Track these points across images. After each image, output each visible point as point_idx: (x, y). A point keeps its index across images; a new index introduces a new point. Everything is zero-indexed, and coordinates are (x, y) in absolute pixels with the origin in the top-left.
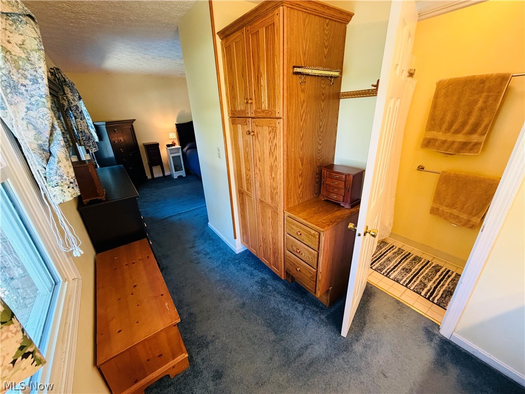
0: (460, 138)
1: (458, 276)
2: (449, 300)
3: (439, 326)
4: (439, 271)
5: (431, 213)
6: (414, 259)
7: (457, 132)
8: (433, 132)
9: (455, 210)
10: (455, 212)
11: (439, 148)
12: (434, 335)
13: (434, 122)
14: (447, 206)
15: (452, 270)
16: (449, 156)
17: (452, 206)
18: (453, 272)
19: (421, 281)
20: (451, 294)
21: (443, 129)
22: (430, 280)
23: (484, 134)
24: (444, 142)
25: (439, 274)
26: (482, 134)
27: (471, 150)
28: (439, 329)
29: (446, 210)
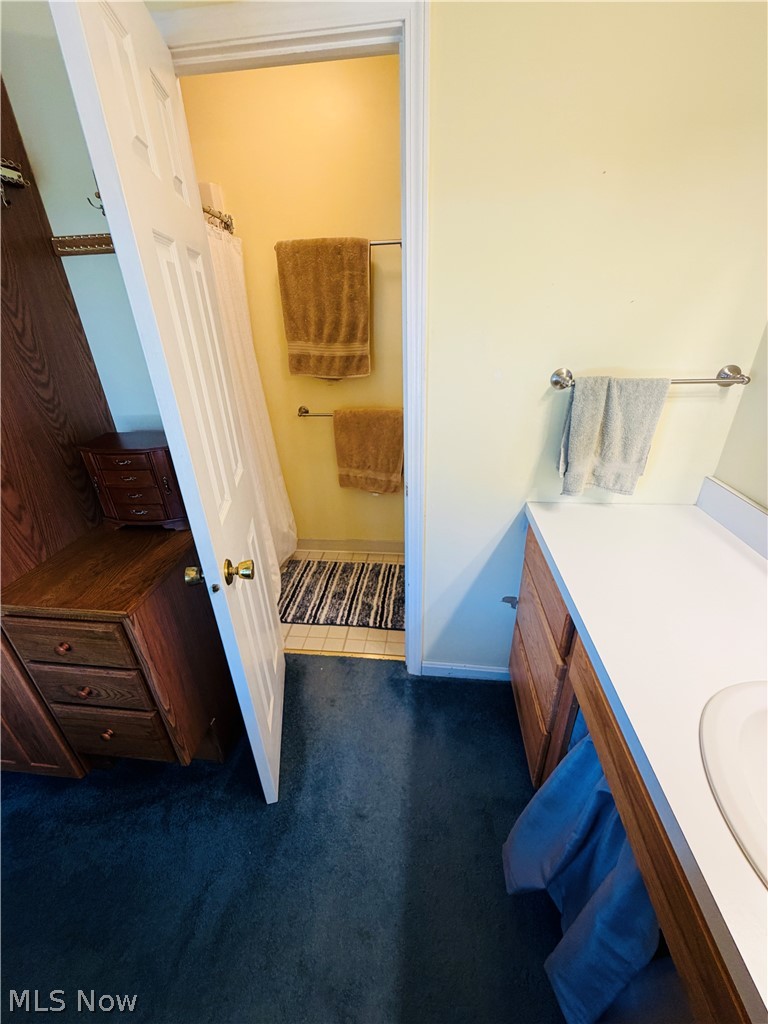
0: (339, 350)
1: (402, 568)
2: (404, 612)
3: (404, 663)
4: (379, 573)
5: (341, 485)
6: (344, 571)
7: (332, 339)
8: (300, 343)
9: (369, 471)
10: (370, 473)
11: (316, 371)
12: (403, 681)
13: (295, 324)
14: (358, 467)
15: (393, 564)
16: (335, 382)
17: (363, 466)
18: (395, 566)
19: (363, 603)
20: (404, 602)
21: (312, 336)
22: (373, 595)
23: (366, 341)
24: (320, 359)
25: (381, 578)
26: (364, 341)
27: (358, 369)
28: (406, 667)
29: (359, 473)
